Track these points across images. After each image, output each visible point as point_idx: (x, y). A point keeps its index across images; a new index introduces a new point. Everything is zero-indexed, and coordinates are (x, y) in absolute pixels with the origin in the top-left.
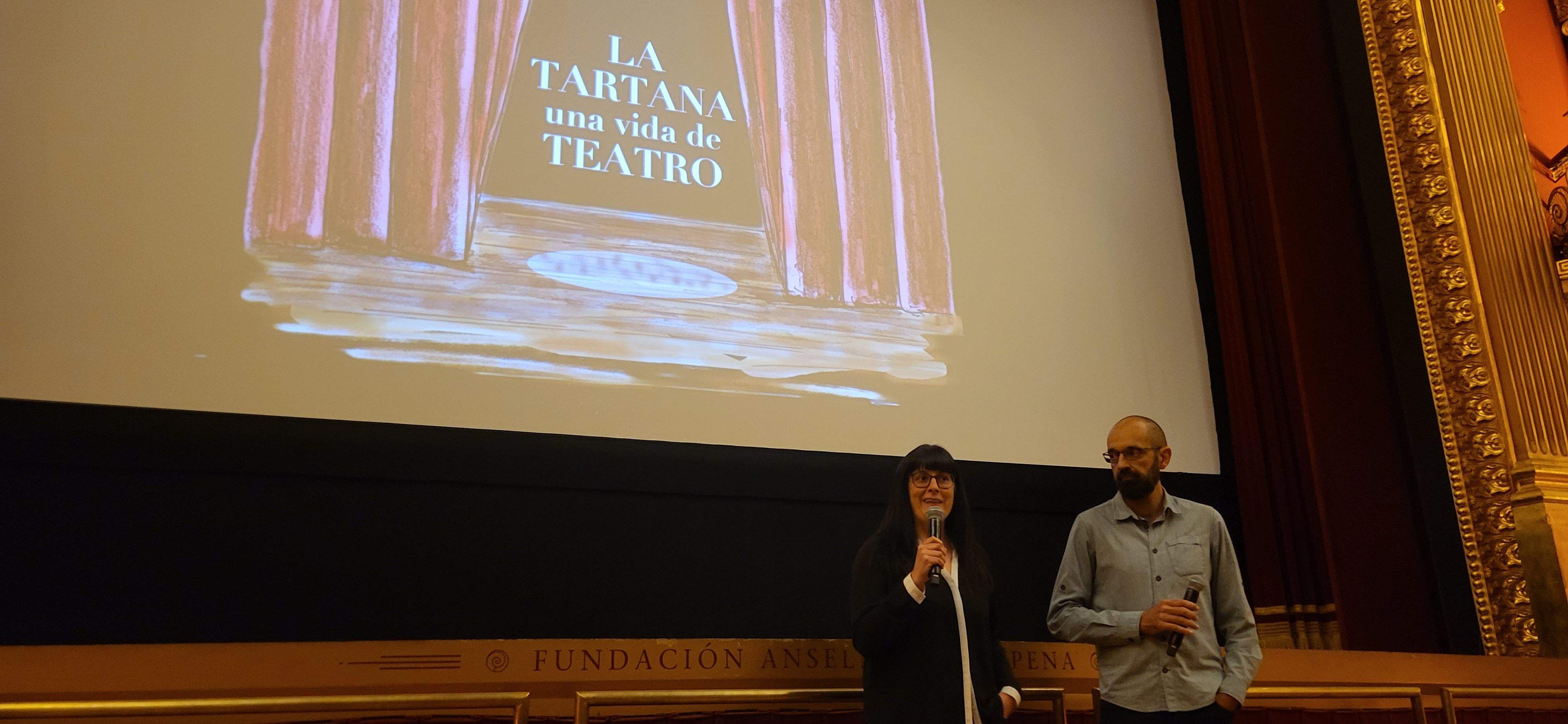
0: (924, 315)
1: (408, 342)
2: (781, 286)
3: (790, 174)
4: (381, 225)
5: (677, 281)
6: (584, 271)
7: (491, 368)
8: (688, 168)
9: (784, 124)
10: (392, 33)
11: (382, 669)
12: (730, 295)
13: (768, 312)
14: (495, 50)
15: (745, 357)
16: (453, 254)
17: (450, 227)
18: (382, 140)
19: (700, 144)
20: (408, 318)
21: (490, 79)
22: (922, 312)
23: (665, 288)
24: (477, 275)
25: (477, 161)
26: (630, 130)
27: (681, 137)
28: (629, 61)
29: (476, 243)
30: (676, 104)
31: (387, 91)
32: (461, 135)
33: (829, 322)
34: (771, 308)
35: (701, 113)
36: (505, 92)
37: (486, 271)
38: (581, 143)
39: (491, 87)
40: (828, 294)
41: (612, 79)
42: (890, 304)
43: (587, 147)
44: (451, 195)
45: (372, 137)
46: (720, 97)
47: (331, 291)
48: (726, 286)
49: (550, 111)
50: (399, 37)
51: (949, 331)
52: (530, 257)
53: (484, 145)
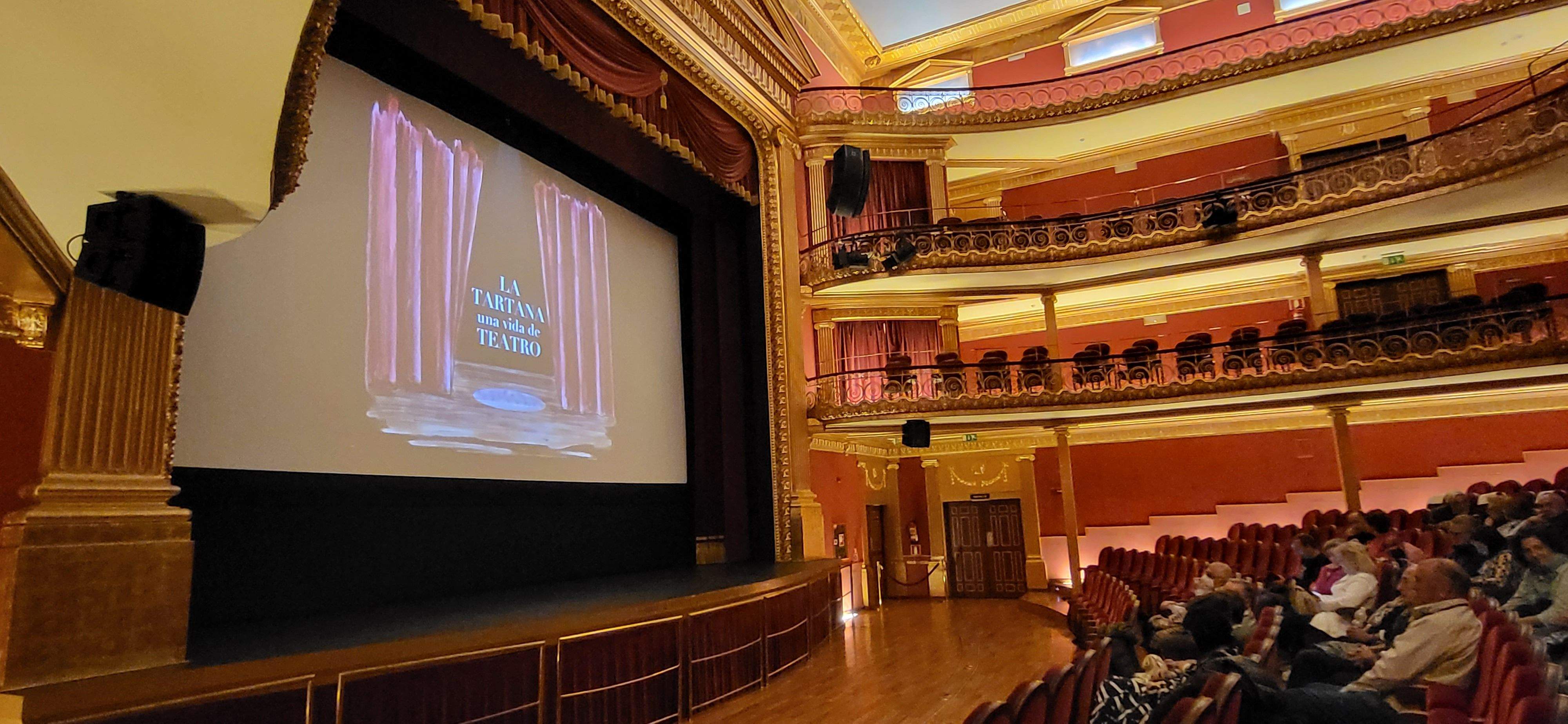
0: (605, 417)
1: (431, 437)
2: (561, 405)
3: (563, 350)
4: (418, 376)
5: (526, 403)
6: (493, 399)
7: (460, 448)
8: (529, 347)
9: (561, 322)
10: (418, 271)
12: (543, 410)
13: (555, 418)
14: (458, 283)
15: (548, 440)
16: (446, 391)
17: (444, 377)
19: (533, 334)
20: (432, 424)
21: (457, 297)
23: (522, 407)
24: (455, 402)
25: (453, 343)
26: (508, 326)
27: (526, 330)
28: (507, 290)
29: (454, 385)
30: (524, 314)
31: (417, 303)
32: (447, 330)
33: (576, 422)
34: (557, 416)
35: (533, 318)
36: (462, 305)
37: (459, 399)
38: (491, 333)
39: (457, 303)
40: (574, 408)
41: (502, 300)
42: (595, 413)
43: (494, 335)
44: (444, 360)
46: (539, 309)
47: (401, 410)
48: (542, 405)
49: (479, 316)
50: (421, 273)
51: (613, 424)
52: (474, 392)
53: (455, 334)
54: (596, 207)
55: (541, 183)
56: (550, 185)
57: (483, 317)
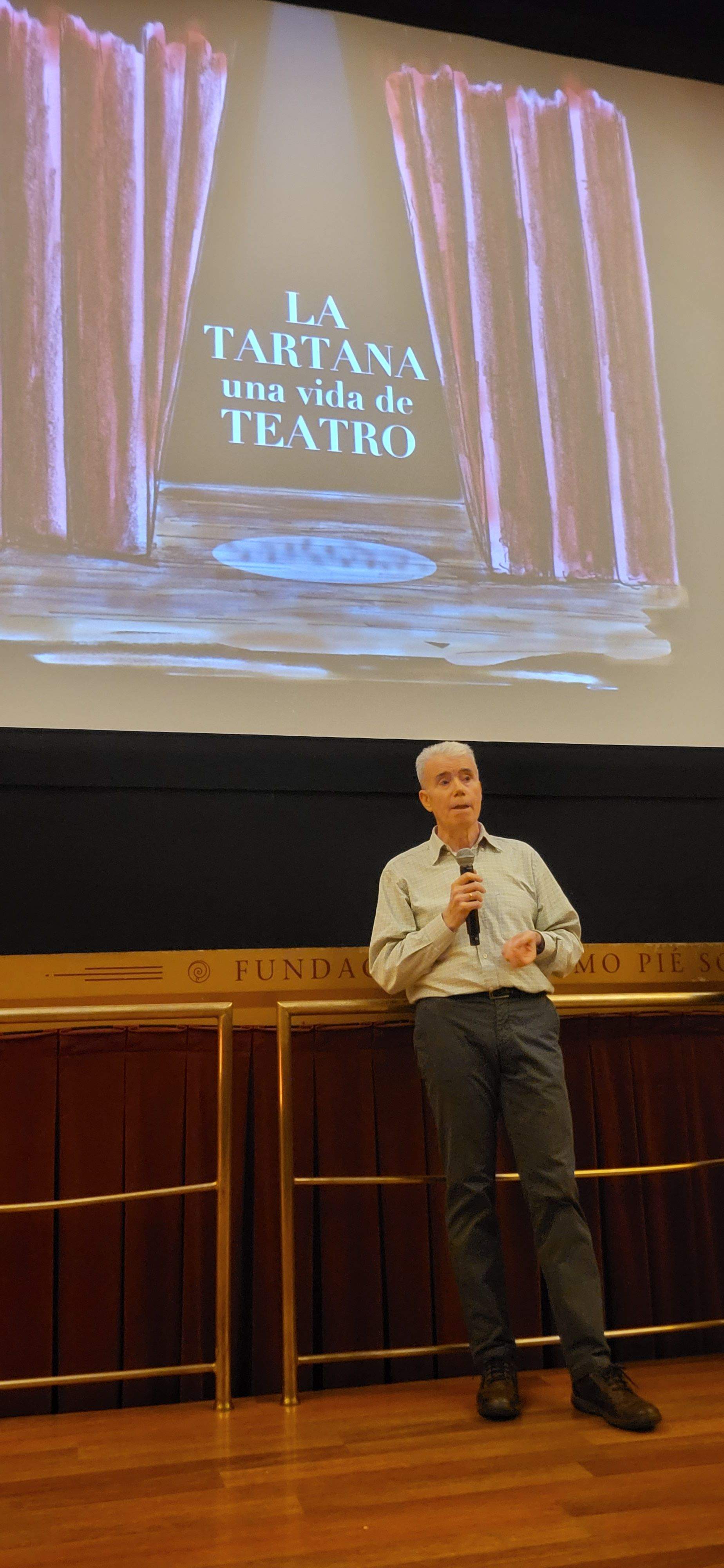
0: (645, 588)
1: (96, 644)
2: (485, 564)
3: (491, 437)
4: (60, 521)
5: (371, 564)
6: (272, 559)
7: (181, 668)
8: (378, 438)
9: (482, 379)
10: (56, 308)
11: (86, 980)
12: (430, 576)
13: (471, 594)
14: (165, 319)
15: (448, 645)
16: (136, 548)
17: (129, 519)
18: (54, 428)
19: (391, 409)
20: (93, 619)
21: (162, 353)
22: (642, 584)
23: (360, 572)
24: (161, 570)
25: (153, 444)
26: (313, 398)
27: (369, 402)
28: (308, 319)
29: (158, 535)
30: (363, 365)
31: (55, 374)
32: (135, 417)
33: (538, 601)
34: (474, 589)
35: (390, 374)
36: (177, 365)
37: (172, 564)
38: (261, 417)
39: (163, 361)
40: (536, 569)
41: (291, 342)
42: (606, 578)
43: (269, 421)
44: (129, 484)
45: (43, 425)
46: (410, 353)
47: (16, 594)
48: (424, 567)
49: (226, 383)
50: (63, 312)
51: (673, 604)
52: (215, 547)
53: (159, 427)
54: (595, 94)
55: (406, 69)
56: (434, 72)
57: (237, 384)
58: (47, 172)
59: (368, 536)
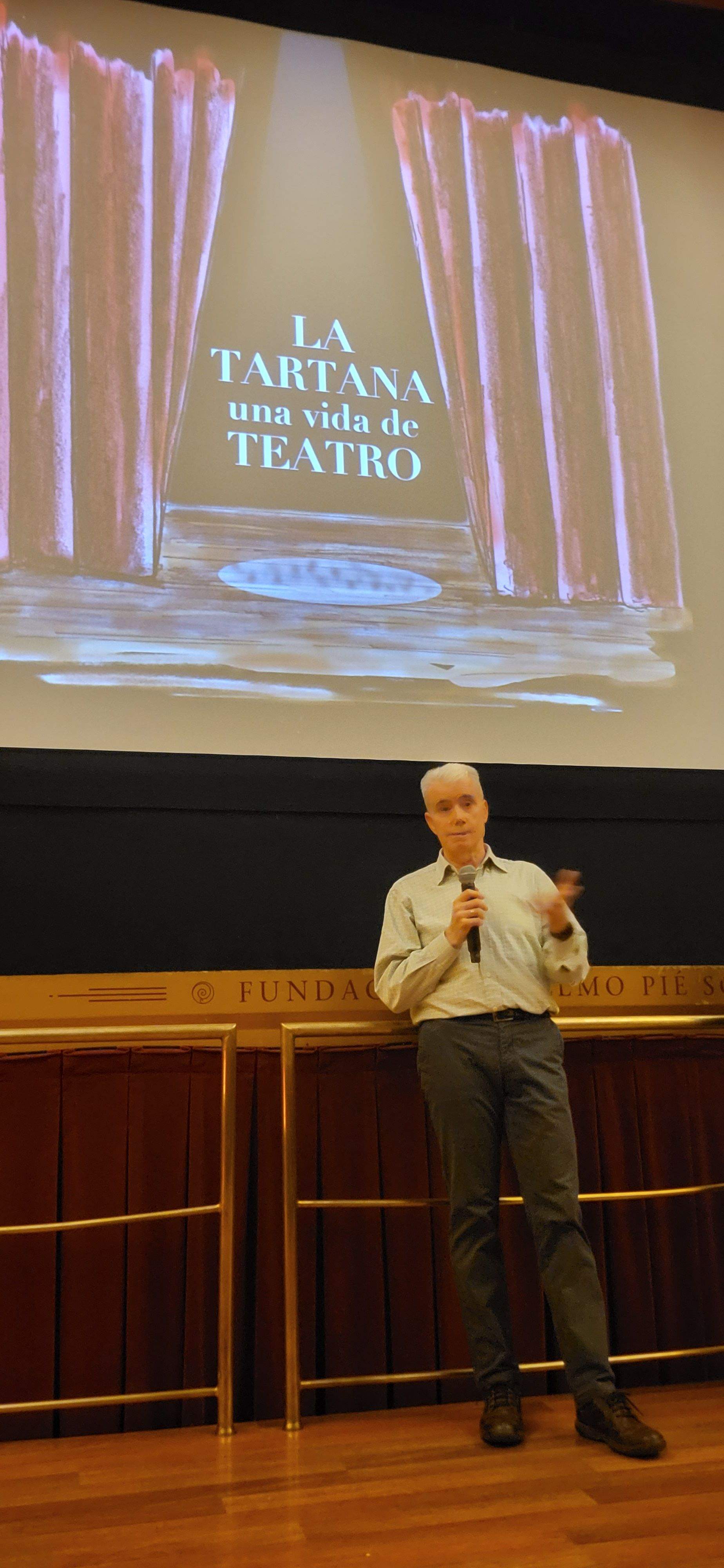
0: (649, 611)
1: (101, 665)
2: (489, 586)
3: (496, 460)
4: (67, 542)
5: (376, 586)
6: (278, 580)
7: (186, 688)
8: (384, 460)
9: (488, 403)
10: (63, 331)
11: (90, 1001)
12: (434, 598)
13: (475, 616)
14: (172, 342)
15: (452, 666)
16: (142, 569)
17: (136, 540)
18: (62, 450)
19: (396, 432)
20: (99, 639)
21: (169, 375)
22: (646, 606)
23: (364, 594)
24: (167, 591)
25: (160, 467)
26: (319, 421)
27: (375, 425)
28: (315, 343)
29: (164, 557)
30: (369, 389)
31: (63, 396)
32: (142, 439)
33: (543, 623)
34: (479, 611)
35: (395, 397)
36: (184, 388)
37: (176, 586)
38: (267, 440)
39: (170, 384)
40: (541, 591)
41: (298, 365)
42: (610, 600)
43: (275, 444)
44: (136, 506)
45: (51, 447)
46: (416, 377)
47: (22, 615)
48: (429, 589)
49: (233, 406)
50: (71, 335)
51: (677, 626)
52: (221, 568)
53: (166, 448)
54: (601, 122)
55: (412, 96)
56: (441, 98)
57: (244, 407)
58: (56, 196)
59: (373, 558)
